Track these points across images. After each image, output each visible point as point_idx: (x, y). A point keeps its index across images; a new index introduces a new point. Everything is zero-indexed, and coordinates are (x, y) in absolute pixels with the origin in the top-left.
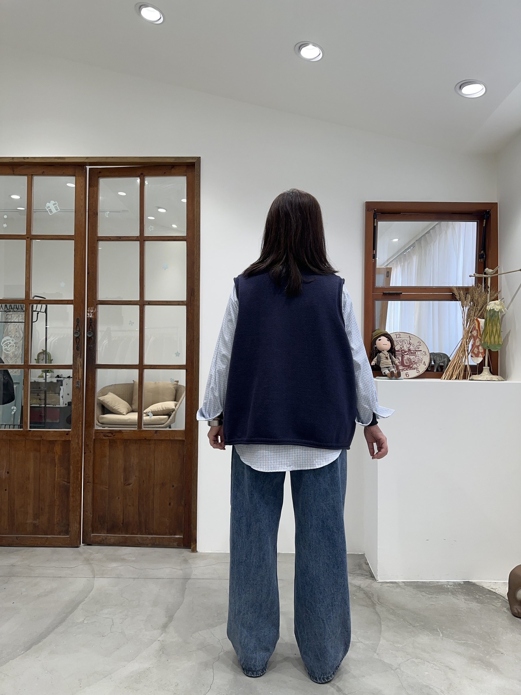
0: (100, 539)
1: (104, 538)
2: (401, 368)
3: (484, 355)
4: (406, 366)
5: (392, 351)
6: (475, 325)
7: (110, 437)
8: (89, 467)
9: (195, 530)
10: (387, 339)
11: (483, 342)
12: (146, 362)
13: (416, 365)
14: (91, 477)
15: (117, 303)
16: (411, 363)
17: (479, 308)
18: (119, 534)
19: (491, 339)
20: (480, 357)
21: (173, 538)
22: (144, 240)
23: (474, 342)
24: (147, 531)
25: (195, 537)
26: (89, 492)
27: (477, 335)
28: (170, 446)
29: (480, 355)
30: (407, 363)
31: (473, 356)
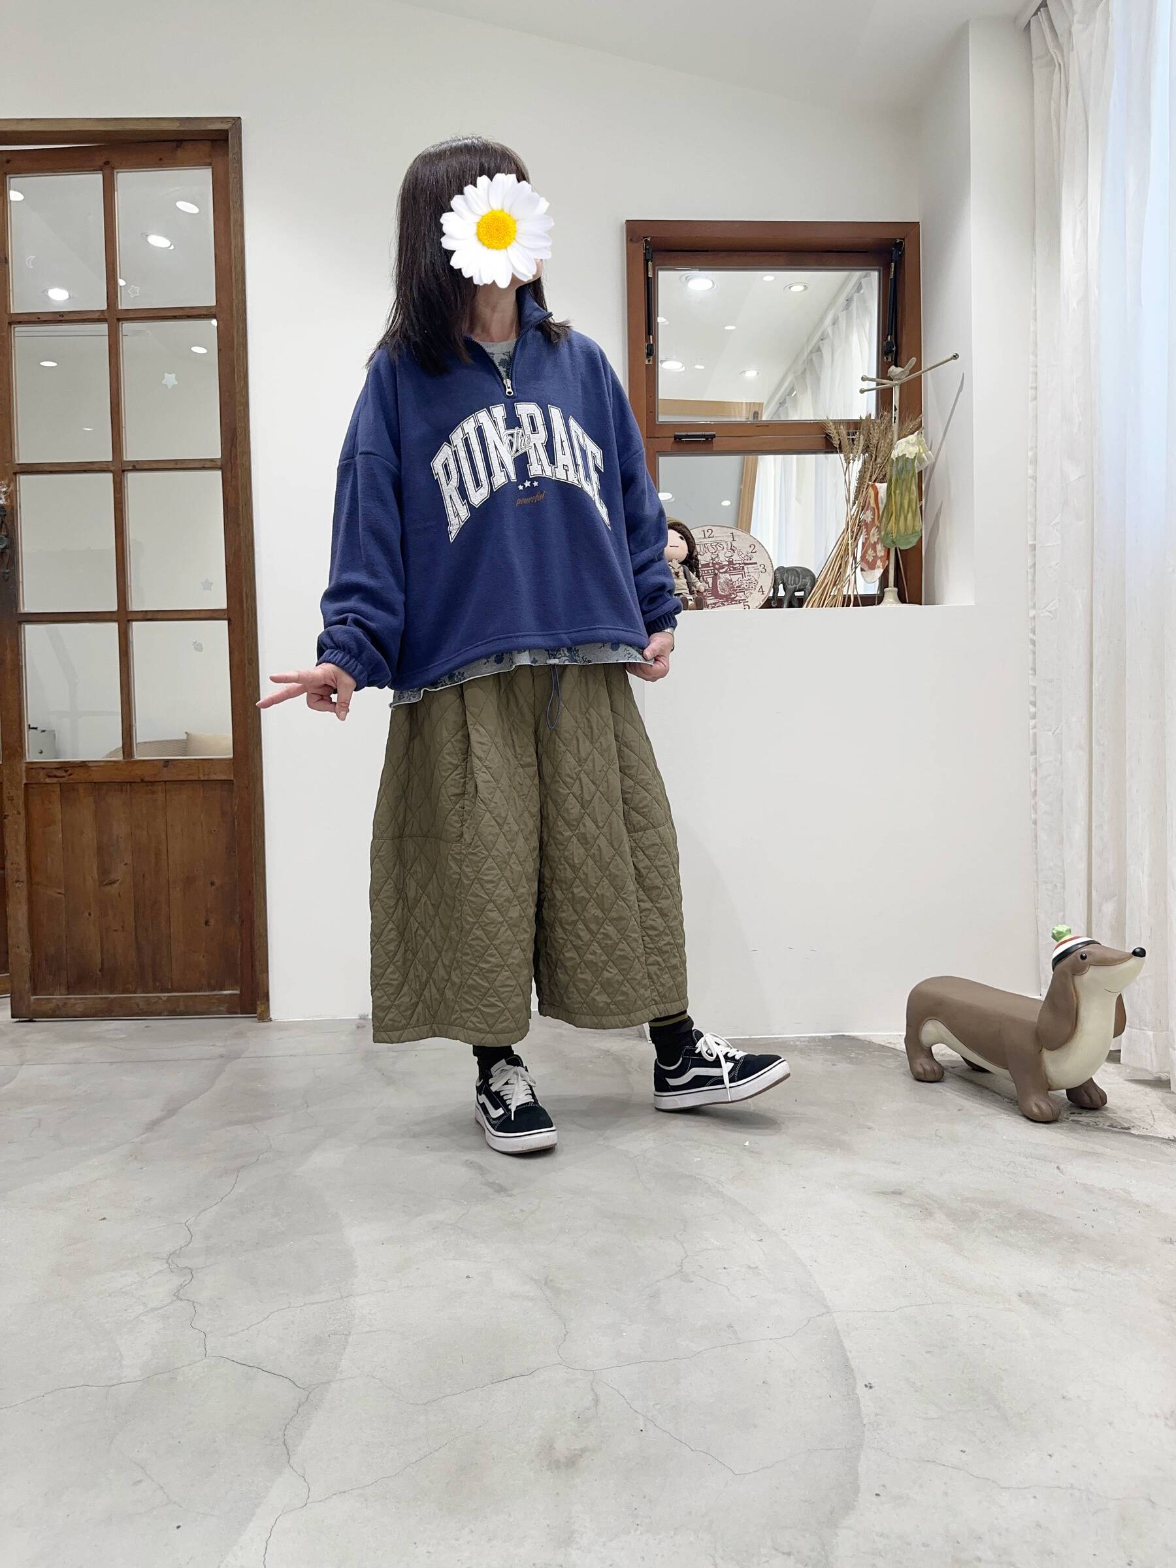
0: (52, 1005)
1: (60, 1004)
2: (710, 601)
3: (887, 564)
4: (722, 597)
5: (691, 562)
6: (870, 497)
7: (59, 777)
8: (18, 847)
9: (265, 974)
10: (680, 535)
11: (883, 533)
12: (136, 604)
13: (743, 593)
14: (24, 870)
15: (62, 469)
16: (734, 590)
17: (879, 460)
18: (95, 994)
19: (898, 524)
20: (879, 567)
21: (217, 997)
22: (119, 320)
23: (866, 536)
24: (158, 984)
25: (266, 991)
26: (20, 903)
27: (873, 519)
28: (202, 794)
29: (879, 563)
30: (724, 589)
31: (865, 569)
